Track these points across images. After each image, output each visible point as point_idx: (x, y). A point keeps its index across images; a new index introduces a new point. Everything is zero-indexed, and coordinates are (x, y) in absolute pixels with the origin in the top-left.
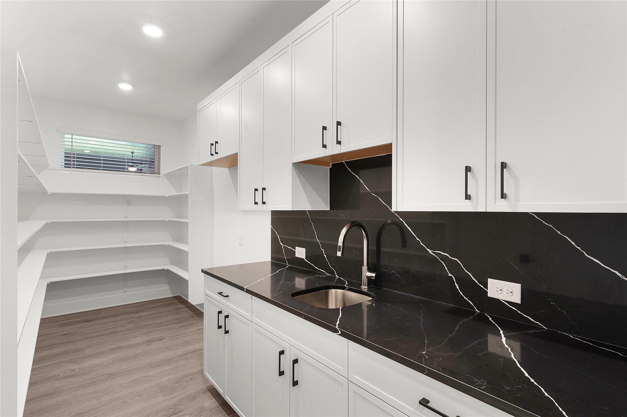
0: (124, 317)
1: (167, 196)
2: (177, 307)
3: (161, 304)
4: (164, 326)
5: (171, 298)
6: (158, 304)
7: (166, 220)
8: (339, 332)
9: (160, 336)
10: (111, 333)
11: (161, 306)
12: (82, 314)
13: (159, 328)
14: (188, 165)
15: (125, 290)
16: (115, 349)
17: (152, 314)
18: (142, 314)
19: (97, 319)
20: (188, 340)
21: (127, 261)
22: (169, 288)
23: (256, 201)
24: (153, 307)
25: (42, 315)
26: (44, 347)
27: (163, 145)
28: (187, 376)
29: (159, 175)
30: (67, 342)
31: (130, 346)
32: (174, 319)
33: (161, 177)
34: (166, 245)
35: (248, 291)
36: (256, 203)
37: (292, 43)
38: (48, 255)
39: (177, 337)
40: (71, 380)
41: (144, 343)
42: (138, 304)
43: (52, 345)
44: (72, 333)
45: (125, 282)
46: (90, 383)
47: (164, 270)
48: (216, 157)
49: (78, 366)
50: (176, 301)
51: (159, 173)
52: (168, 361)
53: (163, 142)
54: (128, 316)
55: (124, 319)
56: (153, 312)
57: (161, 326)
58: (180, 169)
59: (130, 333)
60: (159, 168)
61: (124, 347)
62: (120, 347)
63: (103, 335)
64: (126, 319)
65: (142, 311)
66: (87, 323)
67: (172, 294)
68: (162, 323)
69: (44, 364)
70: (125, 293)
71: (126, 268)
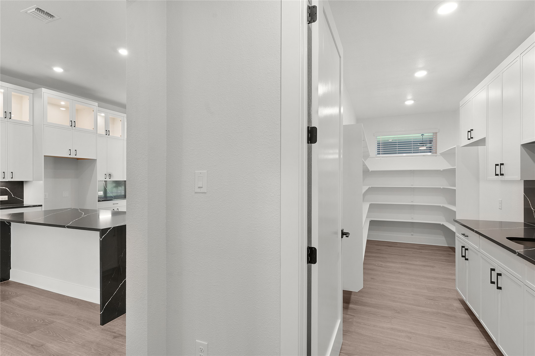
0: (411, 250)
1: (442, 170)
2: (449, 253)
3: (437, 249)
4: (436, 261)
5: (446, 247)
6: (435, 248)
7: (442, 188)
8: (517, 253)
9: (433, 265)
10: (402, 255)
11: (437, 250)
12: (387, 242)
13: (433, 261)
14: (456, 146)
15: (412, 233)
16: (403, 263)
17: (430, 253)
18: (423, 251)
19: (395, 247)
20: (453, 273)
21: (413, 214)
22: (445, 239)
23: (496, 174)
24: (431, 249)
25: (367, 238)
26: (369, 252)
27: (439, 131)
28: (446, 289)
29: (436, 155)
30: (379, 253)
31: (413, 264)
32: (445, 259)
33: (438, 156)
34: (442, 206)
35: (477, 232)
36: (497, 175)
37: (521, 54)
38: (371, 205)
39: (445, 269)
40: (381, 268)
41: (421, 265)
42: (421, 245)
43: (372, 252)
44: (381, 250)
45: (412, 228)
46: (389, 272)
47: (439, 225)
48: (472, 141)
49: (384, 264)
50: (450, 250)
51: (436, 153)
52: (435, 278)
53: (439, 130)
54: (413, 250)
55: (411, 251)
56: (430, 252)
57: (435, 261)
58: (451, 149)
59: (413, 258)
60: (436, 149)
61: (409, 264)
62: (406, 263)
63: (397, 255)
64: (412, 251)
65: (423, 249)
66: (389, 247)
67: (448, 245)
68: (435, 259)
69: (369, 258)
70: (412, 236)
71: (412, 219)
